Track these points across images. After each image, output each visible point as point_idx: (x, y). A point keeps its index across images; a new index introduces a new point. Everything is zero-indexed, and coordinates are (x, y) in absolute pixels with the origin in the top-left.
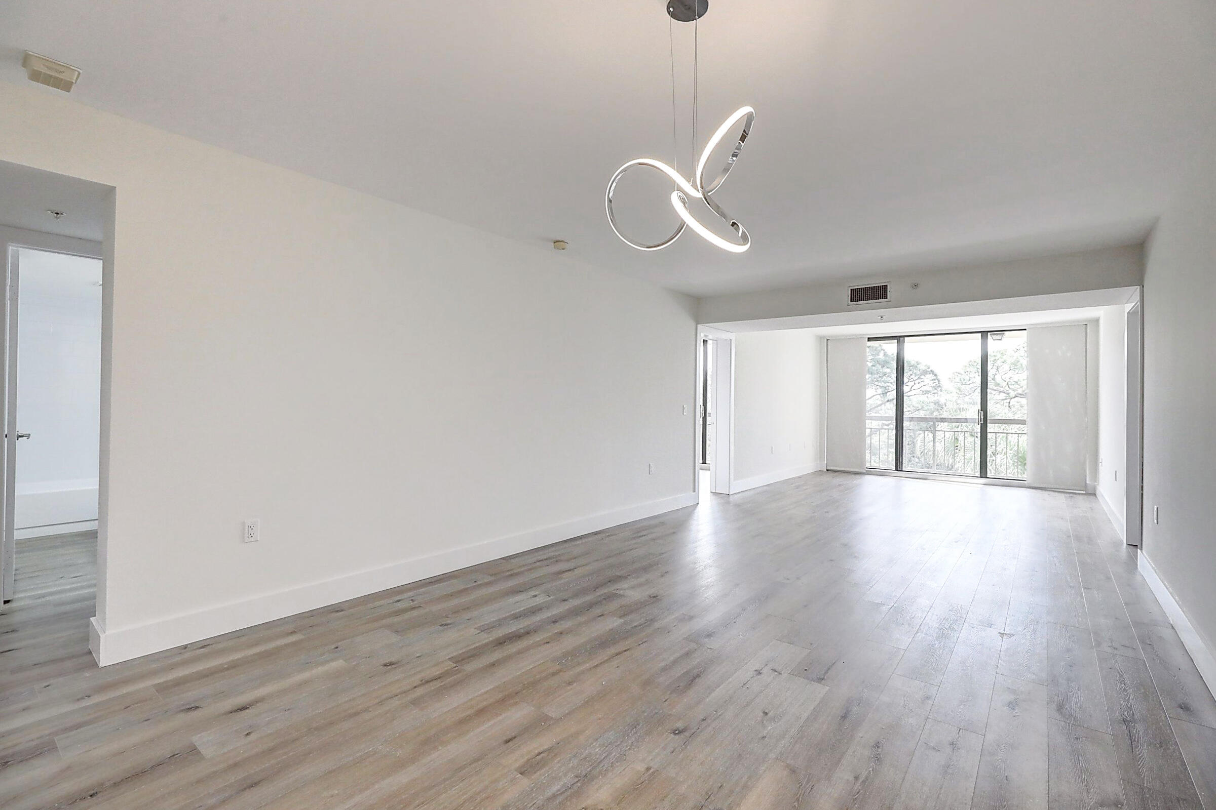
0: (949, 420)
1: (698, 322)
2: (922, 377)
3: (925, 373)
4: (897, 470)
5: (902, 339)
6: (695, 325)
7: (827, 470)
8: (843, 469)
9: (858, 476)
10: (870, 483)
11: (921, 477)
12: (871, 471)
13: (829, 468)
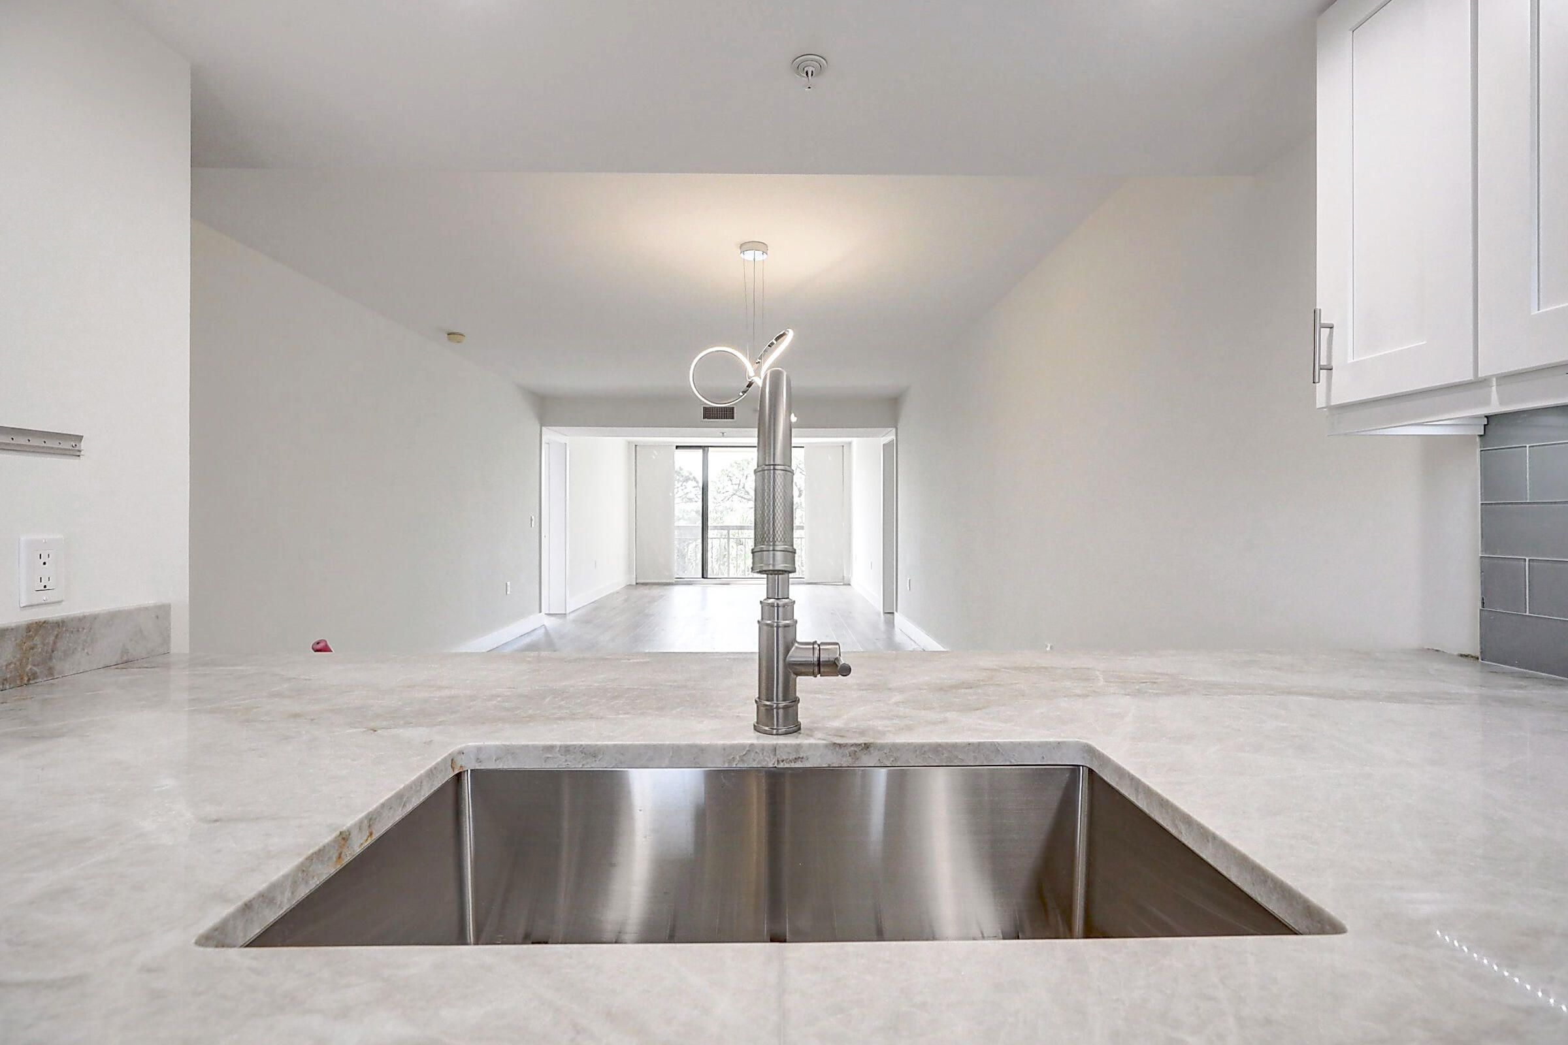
0: (735, 528)
1: (543, 423)
2: (685, 483)
3: (687, 479)
4: (703, 577)
5: (706, 448)
6: (539, 427)
7: (637, 584)
8: (653, 581)
9: (668, 587)
10: (679, 594)
11: (724, 582)
12: (680, 582)
13: (638, 581)
